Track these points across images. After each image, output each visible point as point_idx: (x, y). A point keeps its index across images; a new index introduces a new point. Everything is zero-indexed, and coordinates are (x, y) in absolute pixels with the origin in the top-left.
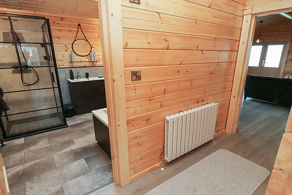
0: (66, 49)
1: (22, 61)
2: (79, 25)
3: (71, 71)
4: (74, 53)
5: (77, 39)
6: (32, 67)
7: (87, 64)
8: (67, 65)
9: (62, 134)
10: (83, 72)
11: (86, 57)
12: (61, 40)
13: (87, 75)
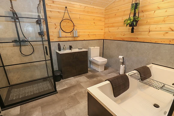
0: (56, 26)
1: (21, 36)
2: (66, 7)
3: (59, 44)
4: (61, 30)
5: (63, 19)
6: (29, 42)
7: (71, 39)
8: (56, 39)
9: (53, 103)
10: (68, 45)
11: (69, 34)
12: (52, 19)
13: (71, 48)
